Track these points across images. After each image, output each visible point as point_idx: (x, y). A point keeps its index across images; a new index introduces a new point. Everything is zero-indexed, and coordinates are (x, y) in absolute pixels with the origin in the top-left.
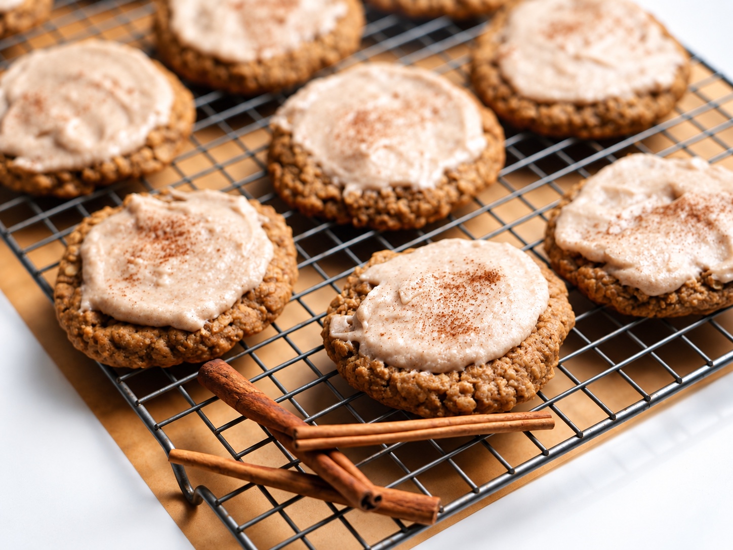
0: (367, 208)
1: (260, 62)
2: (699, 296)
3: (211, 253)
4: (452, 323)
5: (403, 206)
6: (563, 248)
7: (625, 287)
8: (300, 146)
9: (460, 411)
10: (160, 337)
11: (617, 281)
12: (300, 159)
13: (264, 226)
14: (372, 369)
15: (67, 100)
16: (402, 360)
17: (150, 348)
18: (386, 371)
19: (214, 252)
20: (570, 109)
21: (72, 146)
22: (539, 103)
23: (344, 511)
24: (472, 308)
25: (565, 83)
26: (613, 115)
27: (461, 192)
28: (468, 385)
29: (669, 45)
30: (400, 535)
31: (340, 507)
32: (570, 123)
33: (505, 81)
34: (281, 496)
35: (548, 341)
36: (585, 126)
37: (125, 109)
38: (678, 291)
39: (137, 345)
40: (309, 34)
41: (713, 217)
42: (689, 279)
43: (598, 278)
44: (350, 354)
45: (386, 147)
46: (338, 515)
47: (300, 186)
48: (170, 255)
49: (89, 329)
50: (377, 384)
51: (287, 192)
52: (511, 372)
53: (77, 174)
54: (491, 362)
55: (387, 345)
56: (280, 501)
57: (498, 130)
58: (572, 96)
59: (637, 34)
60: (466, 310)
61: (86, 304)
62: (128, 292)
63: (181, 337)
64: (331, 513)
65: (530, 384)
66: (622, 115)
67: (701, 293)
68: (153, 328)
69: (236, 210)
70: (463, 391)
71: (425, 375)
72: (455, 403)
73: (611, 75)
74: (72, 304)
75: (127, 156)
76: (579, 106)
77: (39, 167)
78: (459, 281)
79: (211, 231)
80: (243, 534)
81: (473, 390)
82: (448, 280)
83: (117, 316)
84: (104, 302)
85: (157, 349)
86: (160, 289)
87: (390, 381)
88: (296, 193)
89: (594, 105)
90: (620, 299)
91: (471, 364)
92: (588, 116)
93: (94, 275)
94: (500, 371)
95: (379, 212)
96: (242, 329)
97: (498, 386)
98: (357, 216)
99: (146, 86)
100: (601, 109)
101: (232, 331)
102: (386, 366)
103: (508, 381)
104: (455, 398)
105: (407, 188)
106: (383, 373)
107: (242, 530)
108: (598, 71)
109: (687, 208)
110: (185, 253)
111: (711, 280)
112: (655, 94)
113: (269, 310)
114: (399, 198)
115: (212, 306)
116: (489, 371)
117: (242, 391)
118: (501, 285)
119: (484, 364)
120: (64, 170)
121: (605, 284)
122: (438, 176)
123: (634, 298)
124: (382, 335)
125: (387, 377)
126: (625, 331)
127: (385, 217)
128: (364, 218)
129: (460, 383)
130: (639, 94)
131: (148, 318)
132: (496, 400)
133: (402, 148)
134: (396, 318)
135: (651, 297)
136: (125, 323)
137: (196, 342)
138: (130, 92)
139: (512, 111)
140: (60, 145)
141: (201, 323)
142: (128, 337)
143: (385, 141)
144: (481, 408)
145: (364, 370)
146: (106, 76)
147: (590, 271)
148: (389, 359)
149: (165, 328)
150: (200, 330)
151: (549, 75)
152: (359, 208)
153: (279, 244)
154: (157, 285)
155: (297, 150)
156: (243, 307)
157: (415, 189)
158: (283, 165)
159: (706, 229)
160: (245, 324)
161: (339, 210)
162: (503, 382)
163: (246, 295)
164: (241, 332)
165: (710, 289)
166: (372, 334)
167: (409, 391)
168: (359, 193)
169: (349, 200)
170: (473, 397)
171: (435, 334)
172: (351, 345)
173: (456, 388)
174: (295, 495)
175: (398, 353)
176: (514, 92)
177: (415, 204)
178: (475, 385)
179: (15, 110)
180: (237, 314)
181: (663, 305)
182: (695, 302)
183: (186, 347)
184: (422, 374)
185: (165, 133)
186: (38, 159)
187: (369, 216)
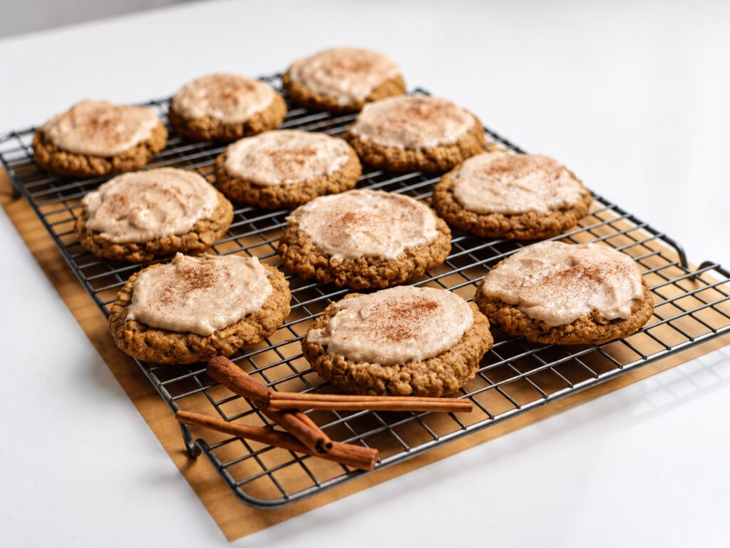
0: (346, 271)
1: (283, 186)
2: (590, 329)
3: (226, 287)
4: (398, 332)
5: (373, 270)
6: (488, 295)
7: (533, 320)
8: (303, 231)
9: (399, 393)
10: (180, 339)
11: (527, 317)
12: (301, 240)
13: (268, 277)
14: (335, 362)
15: (143, 199)
16: (358, 356)
17: (173, 347)
18: (346, 363)
19: (228, 287)
20: (501, 217)
21: (140, 225)
22: (479, 214)
23: (303, 458)
24: (413, 323)
25: (498, 200)
26: (533, 223)
27: (417, 264)
28: (407, 375)
29: (574, 183)
30: (345, 477)
31: (300, 455)
32: (501, 227)
33: (456, 200)
34: (256, 446)
35: (470, 349)
36: (512, 230)
37: (182, 206)
38: (573, 324)
39: (163, 344)
40: (319, 172)
41: (601, 275)
42: (582, 315)
43: (513, 315)
44: (320, 354)
45: (364, 232)
46: (298, 460)
47: (299, 256)
48: (196, 287)
49: (130, 333)
50: (338, 373)
51: (290, 262)
52: (441, 367)
53: (142, 245)
54: (426, 360)
55: (347, 345)
56: (255, 449)
57: (448, 230)
58: (503, 208)
59: (554, 175)
60: (410, 325)
61: (131, 316)
62: (163, 309)
63: (197, 340)
64: (293, 458)
65: (454, 379)
66: (539, 223)
67: (591, 327)
68: (177, 333)
69: (250, 266)
70: (403, 379)
71: (375, 366)
72: (396, 387)
73: (533, 197)
74: (120, 318)
75: (178, 235)
76: (508, 215)
77: (116, 239)
78: (406, 307)
79: (228, 275)
80: (225, 470)
81: (410, 379)
82: (398, 307)
83: (152, 324)
84: (143, 315)
85: (178, 347)
86: (186, 307)
87: (348, 371)
88: (296, 262)
89: (520, 214)
90: (529, 329)
91: (410, 360)
92: (515, 222)
93: (139, 298)
94: (432, 366)
95: (355, 274)
96: (243, 339)
97: (429, 377)
98: (338, 277)
99: (200, 194)
100: (524, 217)
101: (234, 340)
102: (346, 359)
103: (438, 374)
104: (397, 384)
105: (376, 258)
106: (343, 365)
107: (225, 467)
108: (523, 193)
109: (583, 270)
110: (207, 286)
111: (600, 317)
112: (563, 209)
113: (265, 328)
114: (370, 265)
115: (222, 320)
116: (424, 366)
117: (235, 375)
118: (438, 310)
119: (420, 361)
120: (132, 242)
121: (518, 319)
122: (400, 251)
123: (540, 329)
124: (345, 339)
125: (346, 367)
126: (531, 354)
127: (359, 278)
128: (344, 278)
129: (400, 373)
130: (552, 209)
131: (174, 325)
132: (427, 388)
133: (376, 234)
134: (356, 329)
135: (553, 328)
136: (157, 329)
137: (207, 343)
138: (189, 197)
139: (460, 219)
140: (133, 225)
141: (212, 330)
142: (157, 339)
143: (364, 228)
144: (415, 392)
145: (330, 363)
146: (172, 187)
147: (507, 310)
148: (349, 355)
149: (185, 333)
150: (211, 335)
151: (487, 196)
152: (341, 271)
153: (279, 289)
154: (184, 305)
155: (301, 234)
156: (246, 324)
157: (382, 258)
158: (289, 245)
159: (596, 284)
160: (245, 336)
161: (326, 273)
162: (434, 375)
163: (248, 316)
164: (241, 341)
165: (598, 324)
166: (337, 339)
167: (362, 378)
168: (341, 260)
169: (334, 265)
170: (410, 384)
171: (385, 339)
172: (321, 347)
173: (398, 376)
174: (268, 446)
175: (355, 350)
176: (462, 206)
177: (381, 269)
178: (412, 376)
179: (105, 204)
180: (240, 327)
181: (562, 334)
182: (587, 332)
183: (200, 346)
184: (373, 365)
185: (208, 224)
186: (116, 234)
187: (347, 277)
